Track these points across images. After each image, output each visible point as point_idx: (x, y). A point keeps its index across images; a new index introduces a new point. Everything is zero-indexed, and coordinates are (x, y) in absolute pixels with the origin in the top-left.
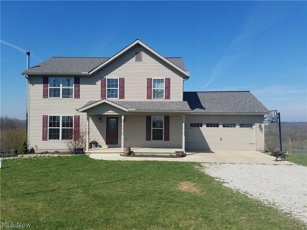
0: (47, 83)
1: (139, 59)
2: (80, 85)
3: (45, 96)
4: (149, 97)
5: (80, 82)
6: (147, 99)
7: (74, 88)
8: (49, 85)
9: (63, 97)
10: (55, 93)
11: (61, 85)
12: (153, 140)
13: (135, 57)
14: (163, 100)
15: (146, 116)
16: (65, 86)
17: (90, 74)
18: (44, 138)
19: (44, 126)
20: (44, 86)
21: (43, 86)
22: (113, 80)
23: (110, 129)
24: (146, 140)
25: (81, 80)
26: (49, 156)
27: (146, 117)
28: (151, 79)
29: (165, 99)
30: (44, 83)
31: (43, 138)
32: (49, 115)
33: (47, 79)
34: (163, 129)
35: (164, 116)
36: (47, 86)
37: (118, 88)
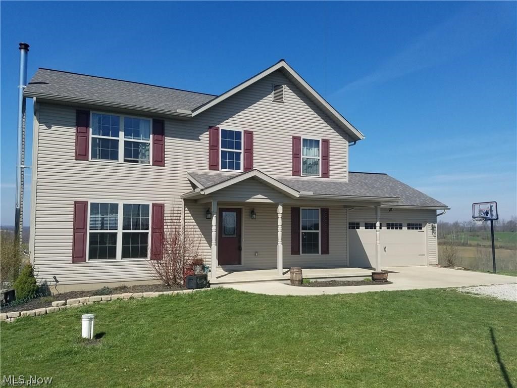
0: (87, 126)
1: (279, 99)
2: (166, 138)
3: (81, 155)
4: (296, 172)
5: (166, 131)
6: (293, 176)
7: (151, 141)
8: (91, 130)
9: (125, 161)
10: (107, 151)
11: (122, 134)
12: (302, 253)
13: (273, 93)
14: (318, 178)
15: (290, 207)
16: (129, 137)
17: (194, 114)
18: (78, 257)
19: (79, 227)
20: (77, 132)
21: (75, 131)
22: (231, 132)
23: (224, 233)
24: (292, 254)
25: (168, 127)
26: (132, 298)
27: (290, 210)
28: (299, 138)
29: (322, 177)
30: (78, 125)
31: (73, 257)
32: (90, 201)
33: (88, 114)
34: (319, 231)
35: (319, 208)
36: (87, 132)
37: (242, 151)
